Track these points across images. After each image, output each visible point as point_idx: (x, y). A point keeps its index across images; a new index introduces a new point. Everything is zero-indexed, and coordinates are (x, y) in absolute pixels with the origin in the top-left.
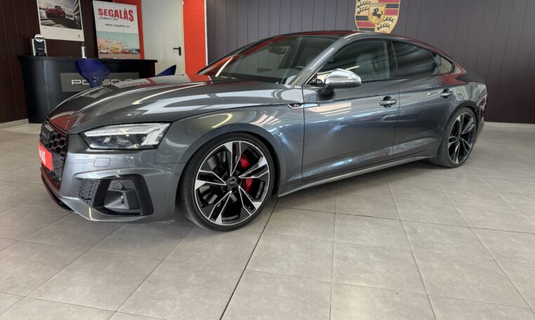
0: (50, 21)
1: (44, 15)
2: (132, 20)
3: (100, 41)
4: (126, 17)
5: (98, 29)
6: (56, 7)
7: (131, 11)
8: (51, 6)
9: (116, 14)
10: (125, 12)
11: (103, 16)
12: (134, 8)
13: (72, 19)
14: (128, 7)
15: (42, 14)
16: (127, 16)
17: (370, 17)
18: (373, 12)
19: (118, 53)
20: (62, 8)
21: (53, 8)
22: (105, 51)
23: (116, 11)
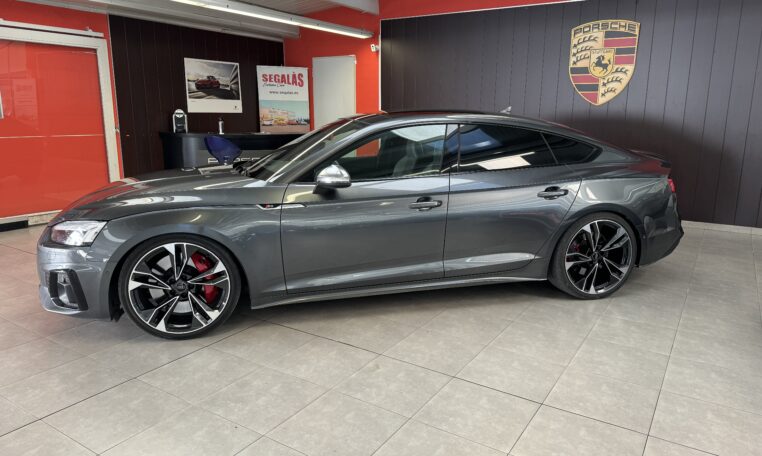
0: (201, 94)
1: (193, 87)
2: (301, 85)
3: (264, 111)
4: (294, 82)
5: (261, 98)
6: (208, 77)
7: (300, 75)
8: (202, 76)
9: (284, 79)
10: (294, 76)
11: (268, 83)
12: (304, 71)
13: (229, 89)
14: (298, 70)
15: (191, 86)
16: (296, 80)
17: (592, 68)
18: (596, 61)
19: (284, 125)
20: (217, 77)
21: (205, 78)
22: (268, 123)
23: (283, 76)
